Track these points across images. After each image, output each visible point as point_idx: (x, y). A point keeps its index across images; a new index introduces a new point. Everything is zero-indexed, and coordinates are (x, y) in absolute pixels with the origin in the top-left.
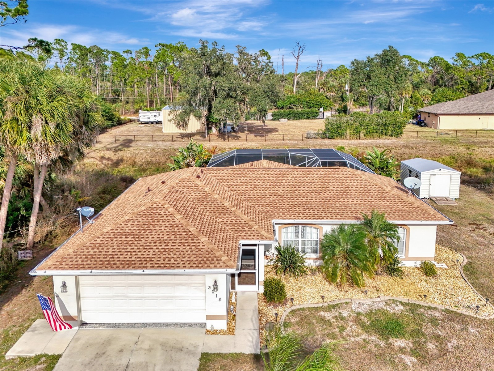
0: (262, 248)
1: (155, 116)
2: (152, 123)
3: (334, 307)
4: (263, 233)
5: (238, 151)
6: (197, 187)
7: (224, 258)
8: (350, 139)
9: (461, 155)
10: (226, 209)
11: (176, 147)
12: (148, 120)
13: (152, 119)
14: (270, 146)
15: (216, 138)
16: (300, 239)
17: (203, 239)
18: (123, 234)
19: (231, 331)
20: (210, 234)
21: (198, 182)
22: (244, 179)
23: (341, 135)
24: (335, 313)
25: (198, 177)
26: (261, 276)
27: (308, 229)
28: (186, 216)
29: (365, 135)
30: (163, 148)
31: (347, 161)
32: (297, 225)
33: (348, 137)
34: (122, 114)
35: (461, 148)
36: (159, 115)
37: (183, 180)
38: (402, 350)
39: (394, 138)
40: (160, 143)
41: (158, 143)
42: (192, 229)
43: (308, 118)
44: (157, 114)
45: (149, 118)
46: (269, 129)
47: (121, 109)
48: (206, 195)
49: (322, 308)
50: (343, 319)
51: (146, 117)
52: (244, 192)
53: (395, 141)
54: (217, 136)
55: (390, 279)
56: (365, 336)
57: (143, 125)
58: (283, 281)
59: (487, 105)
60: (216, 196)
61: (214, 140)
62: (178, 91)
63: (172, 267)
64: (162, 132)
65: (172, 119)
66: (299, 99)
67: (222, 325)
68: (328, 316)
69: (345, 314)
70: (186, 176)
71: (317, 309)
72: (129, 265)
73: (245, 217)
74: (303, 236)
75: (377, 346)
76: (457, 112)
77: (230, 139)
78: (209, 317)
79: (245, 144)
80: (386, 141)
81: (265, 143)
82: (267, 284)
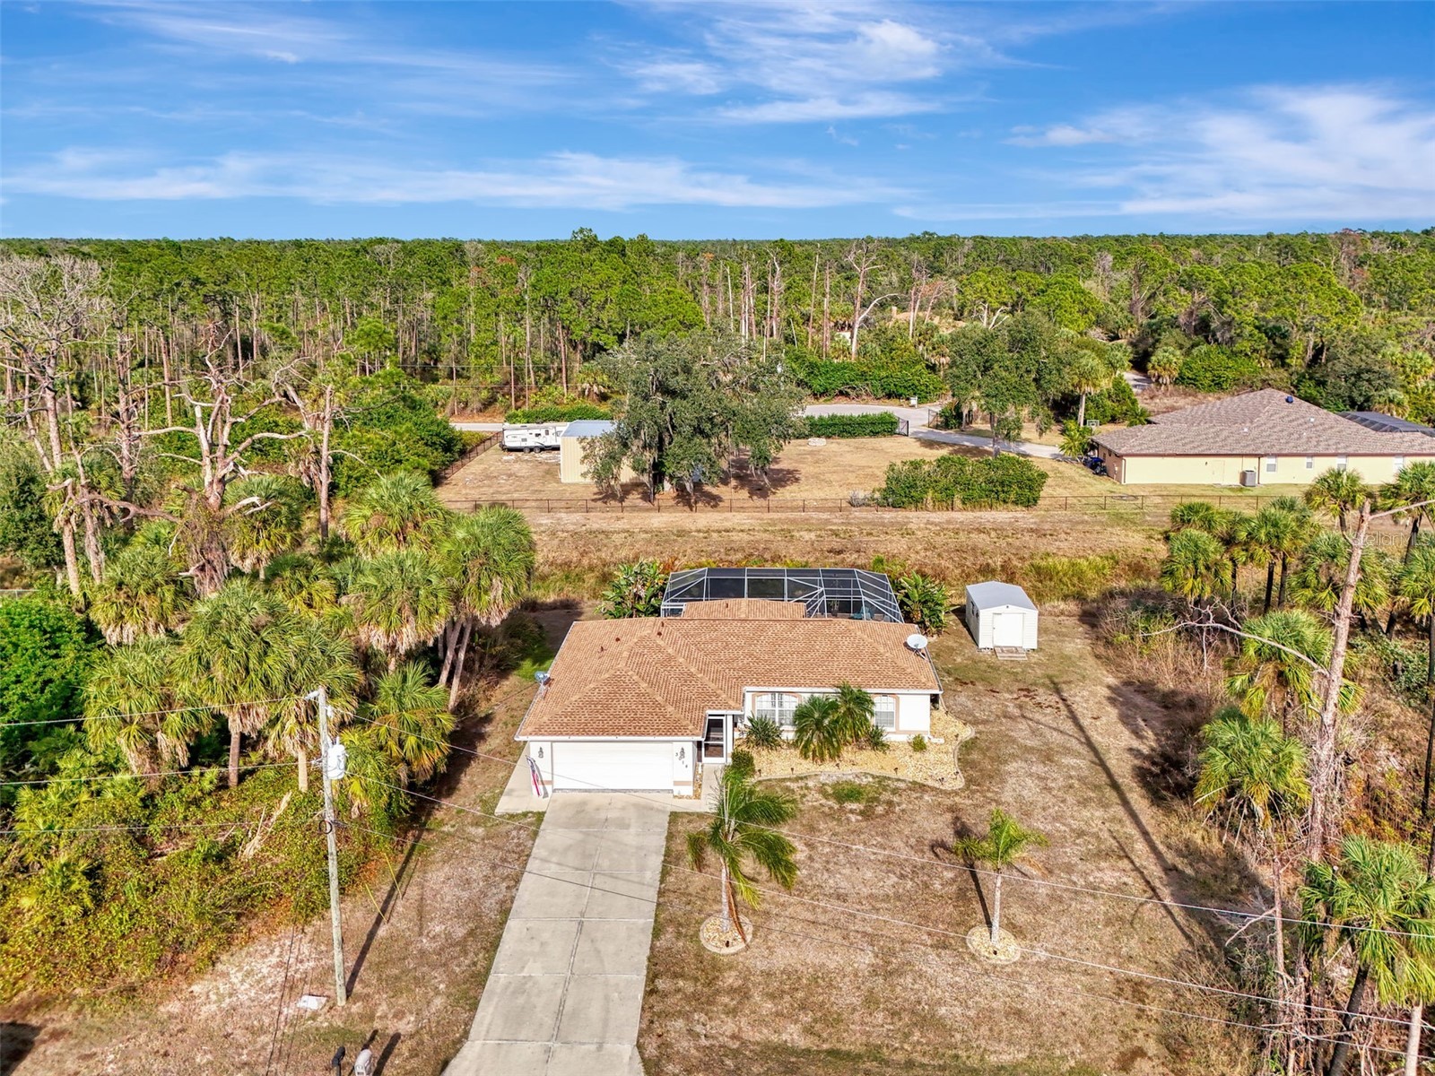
0: (730, 719)
1: (538, 435)
2: (531, 450)
3: (801, 779)
4: (731, 703)
5: (711, 571)
6: (660, 649)
7: (691, 727)
8: (934, 510)
9: (1130, 552)
10: (692, 675)
11: (595, 526)
12: (523, 444)
13: (532, 442)
14: (775, 525)
15: (673, 502)
16: (777, 709)
17: (670, 709)
18: (591, 702)
19: (697, 796)
20: (676, 703)
21: (659, 641)
22: (714, 635)
23: (917, 503)
24: (801, 783)
25: (660, 634)
26: (729, 748)
27: (784, 696)
28: (651, 684)
29: (964, 503)
30: (571, 527)
31: (864, 598)
32: (773, 693)
33: (930, 506)
34: (453, 413)
35: (1136, 535)
36: (547, 433)
37: (642, 639)
38: (852, 811)
39: (1019, 508)
40: (563, 515)
41: (558, 515)
42: (658, 698)
43: (875, 434)
44: (543, 432)
45: (524, 440)
46: (782, 470)
47: (450, 400)
48: (670, 658)
49: (790, 779)
50: (807, 788)
51: (519, 438)
52: (714, 652)
53: (1019, 515)
54: (674, 498)
55: (872, 753)
56: (823, 801)
57: (513, 456)
58: (754, 755)
59: (1225, 433)
60: (681, 660)
61: (668, 508)
62: (579, 356)
63: (642, 734)
64: (558, 481)
65: (589, 472)
66: (863, 374)
67: (688, 791)
68: (793, 786)
69: (811, 784)
70: (645, 633)
71: (784, 780)
72: (604, 732)
73: (712, 685)
74: (781, 705)
75: (831, 808)
76: (1161, 450)
77: (700, 504)
78: (676, 783)
79: (726, 519)
80: (1001, 515)
81: (767, 516)
82: (735, 756)
